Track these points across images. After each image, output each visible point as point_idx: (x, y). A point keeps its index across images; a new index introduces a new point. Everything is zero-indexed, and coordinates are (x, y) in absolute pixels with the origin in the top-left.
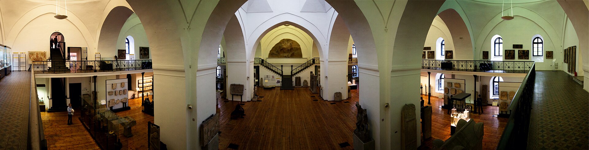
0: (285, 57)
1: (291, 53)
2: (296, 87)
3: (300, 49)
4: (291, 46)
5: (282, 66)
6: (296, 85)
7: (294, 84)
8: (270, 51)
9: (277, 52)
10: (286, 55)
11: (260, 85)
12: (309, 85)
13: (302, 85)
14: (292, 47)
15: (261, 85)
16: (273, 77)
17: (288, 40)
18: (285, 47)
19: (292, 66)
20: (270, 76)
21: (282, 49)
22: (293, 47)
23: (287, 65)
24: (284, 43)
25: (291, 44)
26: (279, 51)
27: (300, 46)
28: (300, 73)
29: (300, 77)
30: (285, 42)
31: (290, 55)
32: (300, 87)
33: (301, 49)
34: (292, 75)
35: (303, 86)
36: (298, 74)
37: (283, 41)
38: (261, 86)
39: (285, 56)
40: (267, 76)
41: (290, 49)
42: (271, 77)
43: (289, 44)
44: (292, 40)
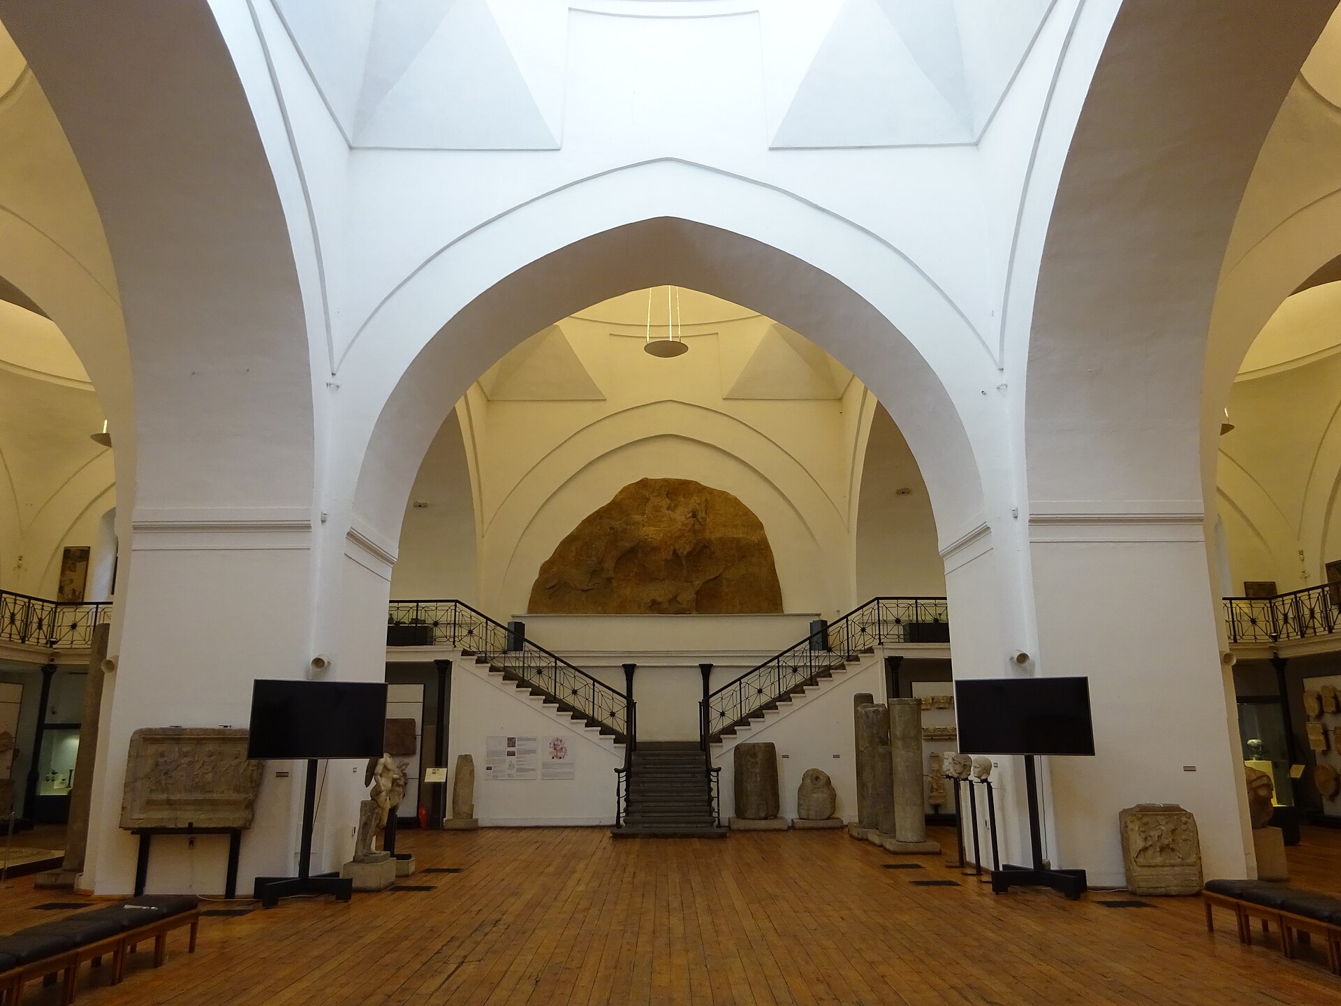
0: (654, 608)
1: (698, 584)
2: (742, 824)
3: (763, 548)
4: (694, 532)
5: (629, 670)
6: (740, 812)
7: (725, 807)
8: (546, 568)
9: (594, 573)
10: (658, 591)
11: (449, 815)
12: (849, 811)
13: (790, 810)
14: (707, 535)
15: (456, 813)
16: (558, 748)
17: (677, 490)
18: (651, 533)
19: (706, 670)
20: (530, 746)
21: (632, 551)
22: (714, 534)
23: (668, 664)
24: (648, 509)
25: (694, 516)
26: (609, 564)
27: (761, 526)
28: (770, 717)
29: (771, 747)
30: (654, 501)
31: (687, 596)
32: (774, 824)
33: (767, 546)
34: (708, 739)
35: (800, 824)
36: (756, 725)
37: (642, 492)
38: (461, 824)
39: (654, 602)
40: (511, 742)
41: (688, 549)
42: (544, 753)
43: (680, 516)
44: (705, 488)
